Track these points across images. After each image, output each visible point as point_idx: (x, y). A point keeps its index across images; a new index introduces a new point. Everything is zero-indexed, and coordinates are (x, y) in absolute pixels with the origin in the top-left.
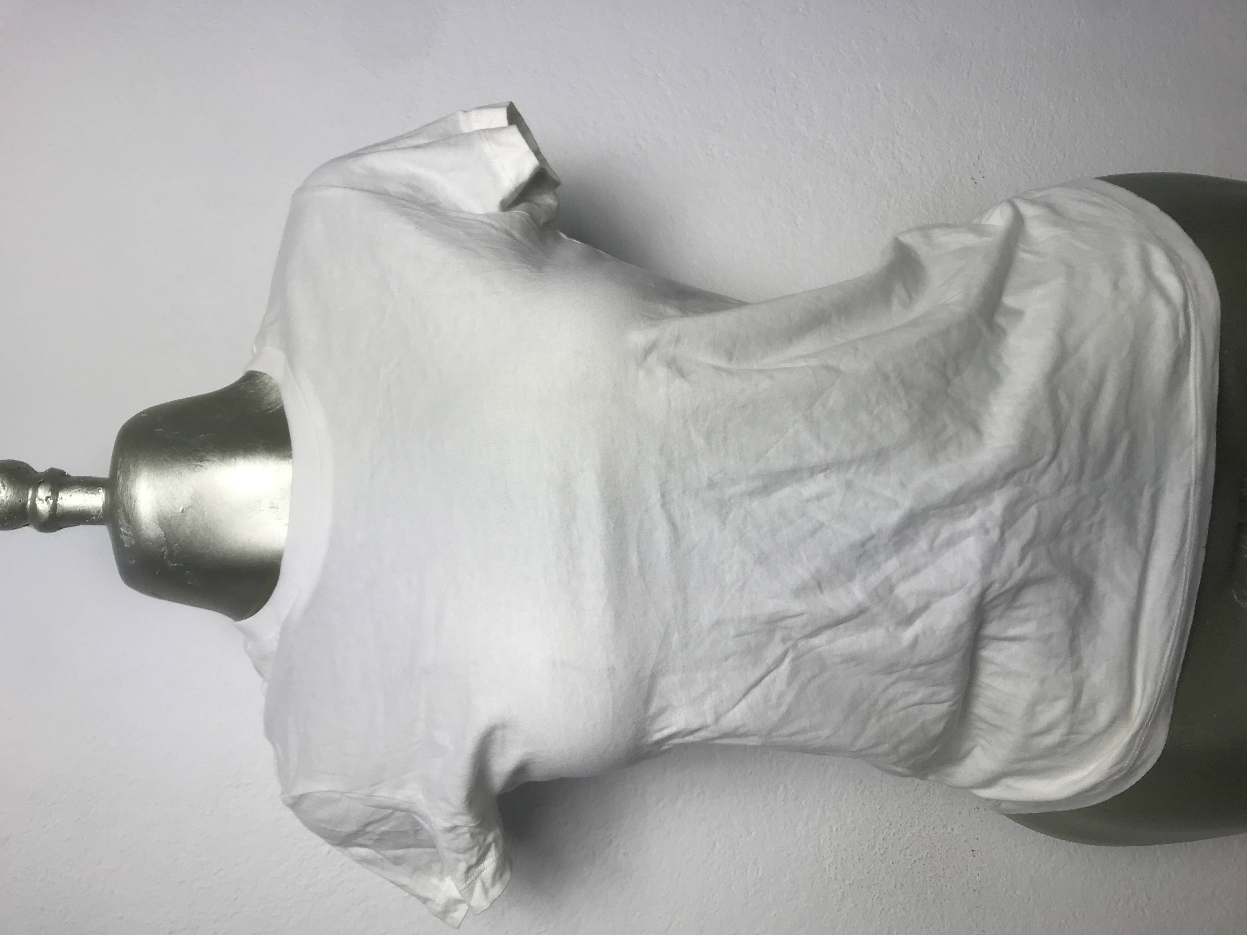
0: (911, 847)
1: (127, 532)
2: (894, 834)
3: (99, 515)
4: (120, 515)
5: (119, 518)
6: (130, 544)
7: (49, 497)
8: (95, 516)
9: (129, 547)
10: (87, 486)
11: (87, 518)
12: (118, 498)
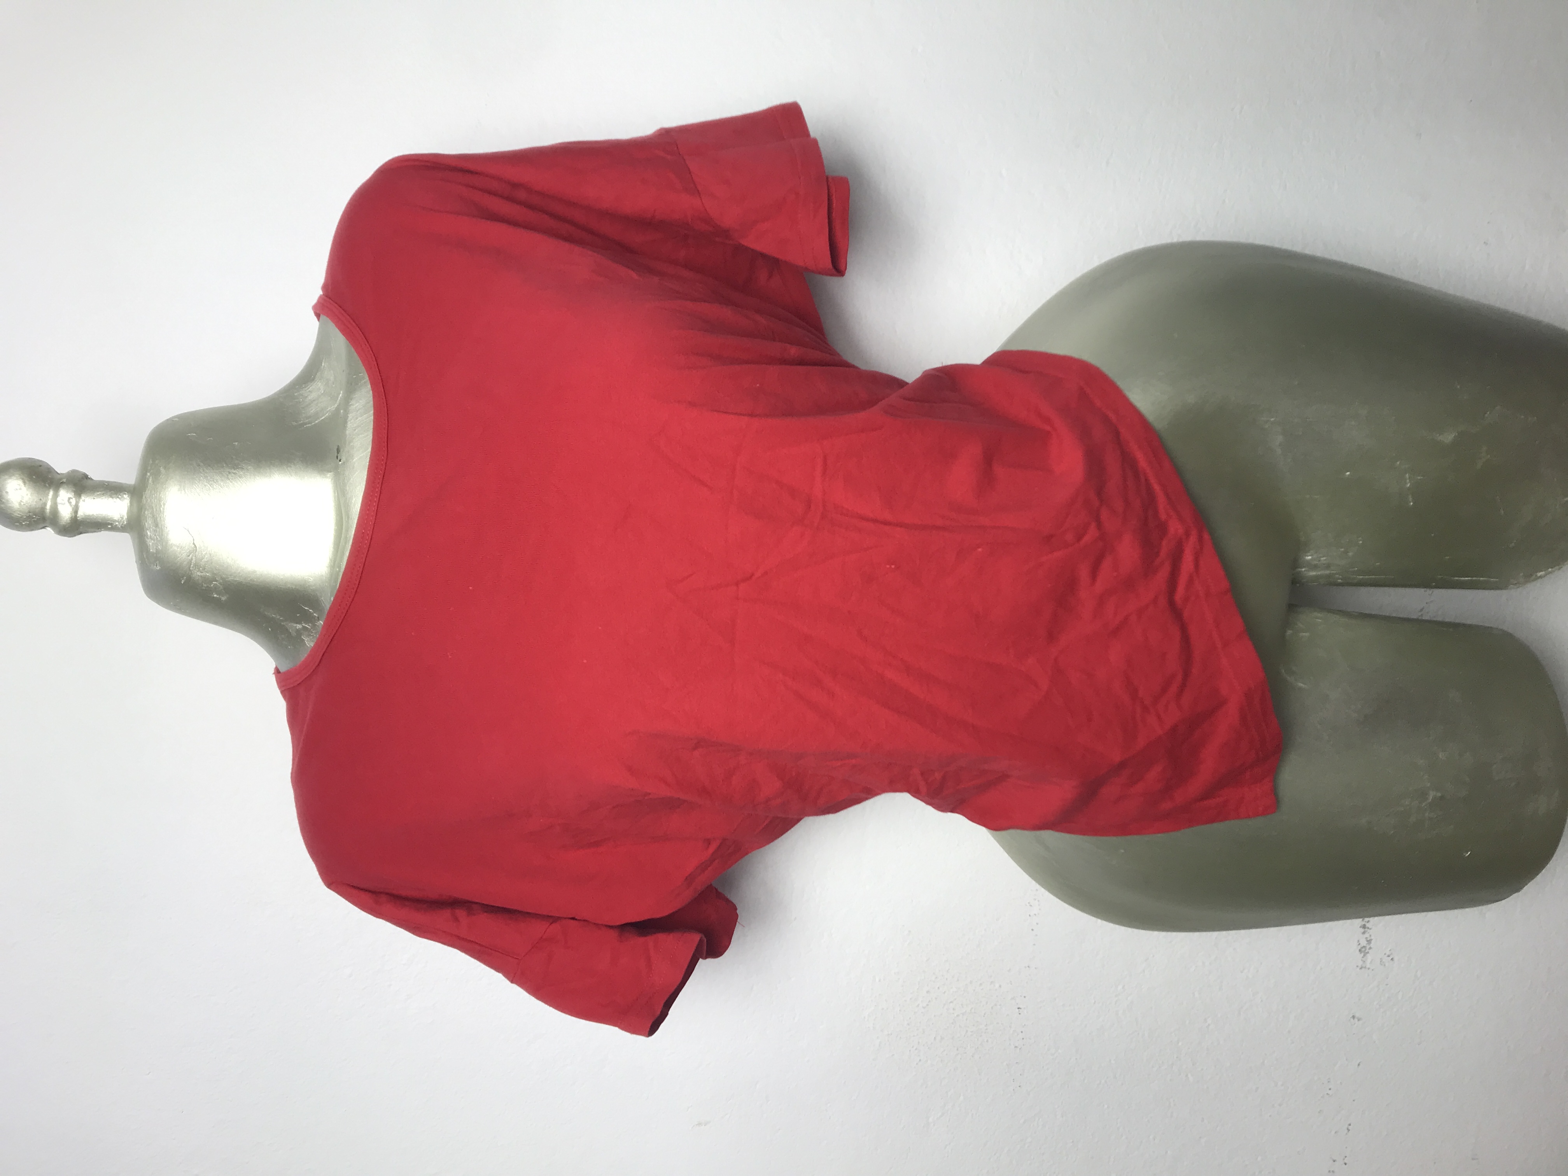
1: (153, 536)
3: (122, 521)
4: (147, 519)
5: (146, 521)
6: (156, 549)
7: (71, 498)
8: (118, 522)
9: (155, 551)
10: (110, 490)
11: (109, 524)
12: (147, 501)
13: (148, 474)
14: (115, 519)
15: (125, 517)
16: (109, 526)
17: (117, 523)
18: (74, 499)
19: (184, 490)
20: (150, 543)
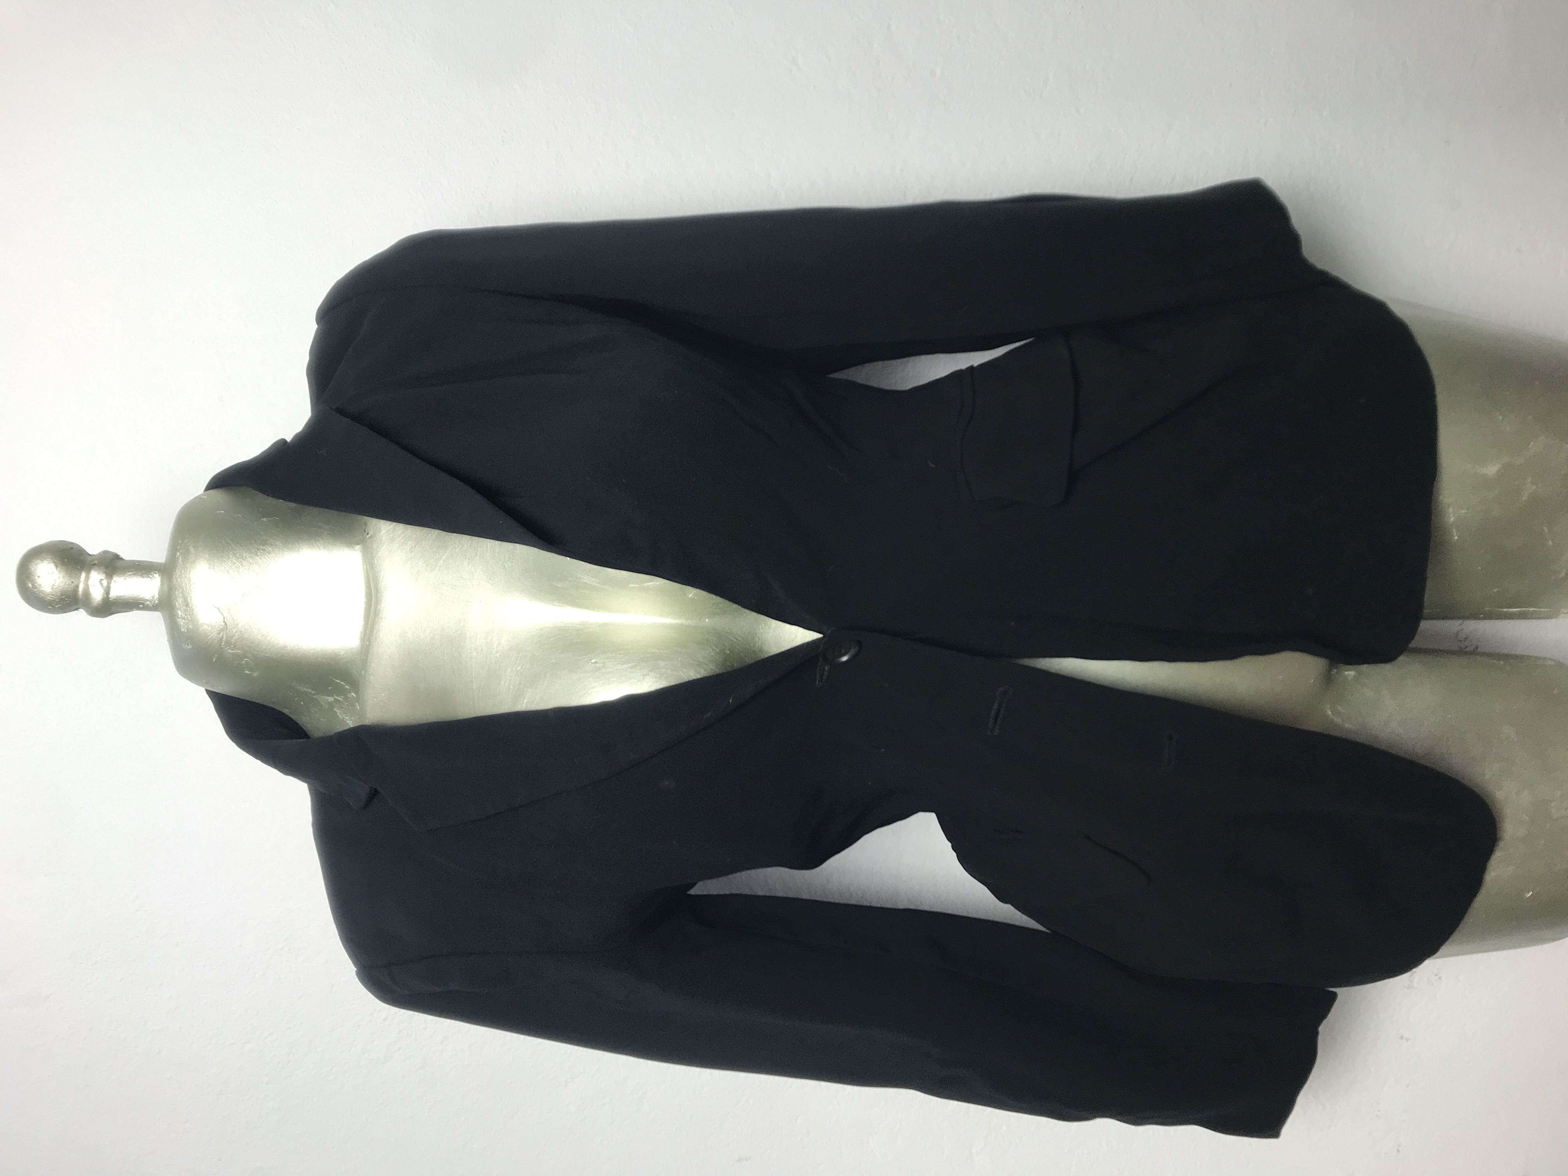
1: (184, 615)
3: (154, 600)
4: (178, 598)
5: (177, 601)
6: (187, 628)
7: (103, 580)
8: (149, 601)
9: (186, 631)
10: (141, 570)
11: (141, 604)
12: (177, 580)
13: (178, 554)
14: (146, 598)
15: (157, 596)
16: (141, 606)
17: (148, 603)
18: (105, 580)
19: (214, 568)
20: (181, 622)
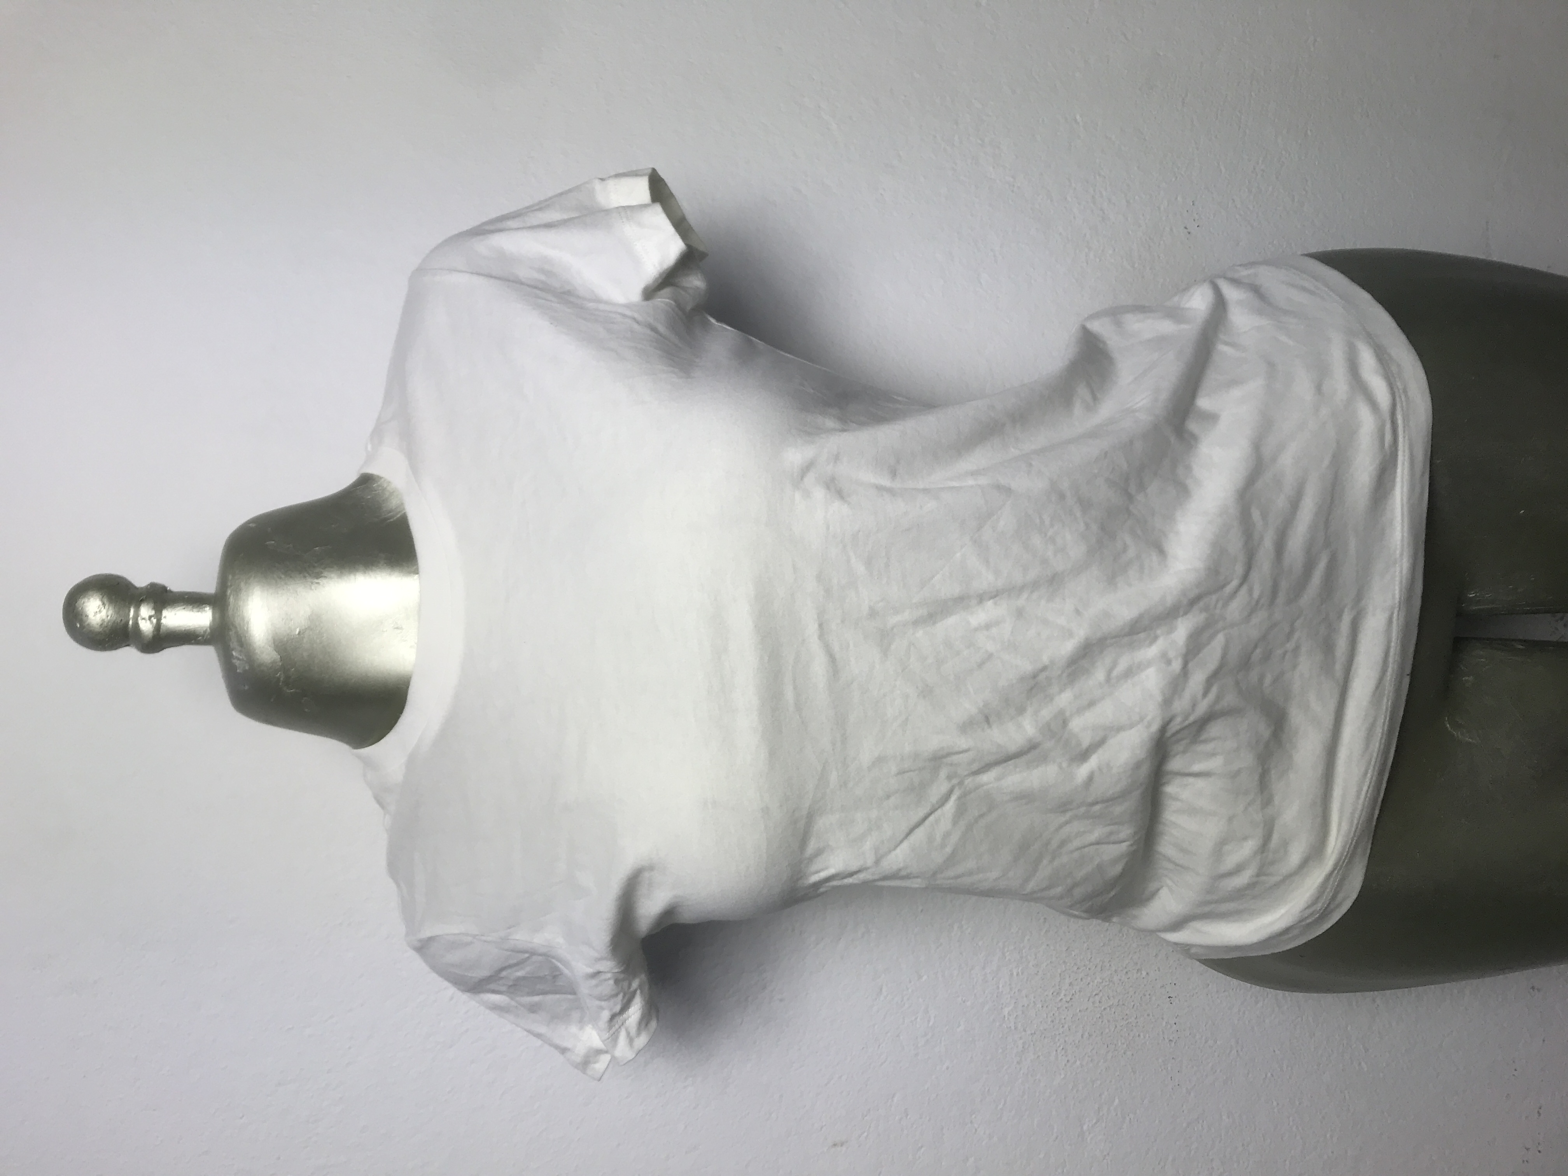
0: (1101, 994)
1: (239, 656)
2: (1081, 979)
3: (205, 632)
4: (232, 638)
6: (244, 669)
7: (152, 613)
9: (242, 672)
10: (192, 601)
11: (192, 636)
12: (231, 612)
13: (229, 582)
14: (199, 631)
15: (208, 630)
16: (193, 639)
17: (201, 635)
18: (155, 613)
20: (237, 663)
